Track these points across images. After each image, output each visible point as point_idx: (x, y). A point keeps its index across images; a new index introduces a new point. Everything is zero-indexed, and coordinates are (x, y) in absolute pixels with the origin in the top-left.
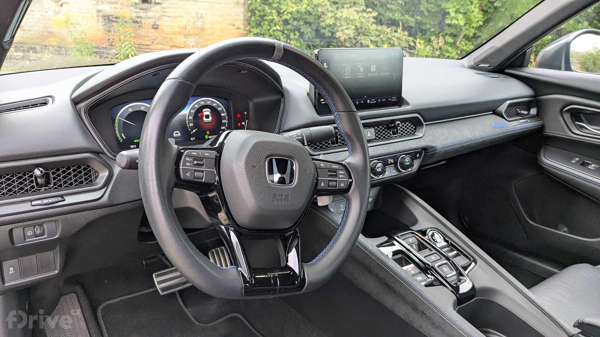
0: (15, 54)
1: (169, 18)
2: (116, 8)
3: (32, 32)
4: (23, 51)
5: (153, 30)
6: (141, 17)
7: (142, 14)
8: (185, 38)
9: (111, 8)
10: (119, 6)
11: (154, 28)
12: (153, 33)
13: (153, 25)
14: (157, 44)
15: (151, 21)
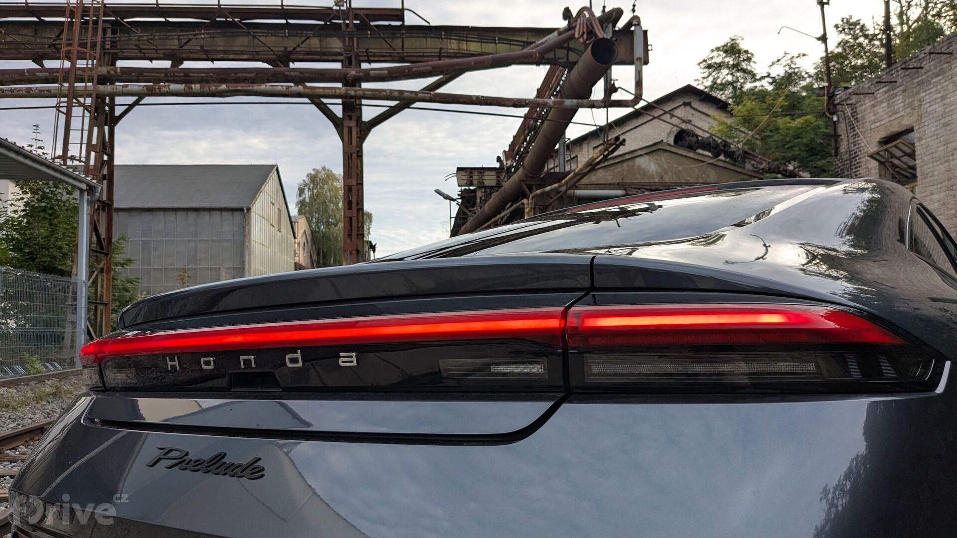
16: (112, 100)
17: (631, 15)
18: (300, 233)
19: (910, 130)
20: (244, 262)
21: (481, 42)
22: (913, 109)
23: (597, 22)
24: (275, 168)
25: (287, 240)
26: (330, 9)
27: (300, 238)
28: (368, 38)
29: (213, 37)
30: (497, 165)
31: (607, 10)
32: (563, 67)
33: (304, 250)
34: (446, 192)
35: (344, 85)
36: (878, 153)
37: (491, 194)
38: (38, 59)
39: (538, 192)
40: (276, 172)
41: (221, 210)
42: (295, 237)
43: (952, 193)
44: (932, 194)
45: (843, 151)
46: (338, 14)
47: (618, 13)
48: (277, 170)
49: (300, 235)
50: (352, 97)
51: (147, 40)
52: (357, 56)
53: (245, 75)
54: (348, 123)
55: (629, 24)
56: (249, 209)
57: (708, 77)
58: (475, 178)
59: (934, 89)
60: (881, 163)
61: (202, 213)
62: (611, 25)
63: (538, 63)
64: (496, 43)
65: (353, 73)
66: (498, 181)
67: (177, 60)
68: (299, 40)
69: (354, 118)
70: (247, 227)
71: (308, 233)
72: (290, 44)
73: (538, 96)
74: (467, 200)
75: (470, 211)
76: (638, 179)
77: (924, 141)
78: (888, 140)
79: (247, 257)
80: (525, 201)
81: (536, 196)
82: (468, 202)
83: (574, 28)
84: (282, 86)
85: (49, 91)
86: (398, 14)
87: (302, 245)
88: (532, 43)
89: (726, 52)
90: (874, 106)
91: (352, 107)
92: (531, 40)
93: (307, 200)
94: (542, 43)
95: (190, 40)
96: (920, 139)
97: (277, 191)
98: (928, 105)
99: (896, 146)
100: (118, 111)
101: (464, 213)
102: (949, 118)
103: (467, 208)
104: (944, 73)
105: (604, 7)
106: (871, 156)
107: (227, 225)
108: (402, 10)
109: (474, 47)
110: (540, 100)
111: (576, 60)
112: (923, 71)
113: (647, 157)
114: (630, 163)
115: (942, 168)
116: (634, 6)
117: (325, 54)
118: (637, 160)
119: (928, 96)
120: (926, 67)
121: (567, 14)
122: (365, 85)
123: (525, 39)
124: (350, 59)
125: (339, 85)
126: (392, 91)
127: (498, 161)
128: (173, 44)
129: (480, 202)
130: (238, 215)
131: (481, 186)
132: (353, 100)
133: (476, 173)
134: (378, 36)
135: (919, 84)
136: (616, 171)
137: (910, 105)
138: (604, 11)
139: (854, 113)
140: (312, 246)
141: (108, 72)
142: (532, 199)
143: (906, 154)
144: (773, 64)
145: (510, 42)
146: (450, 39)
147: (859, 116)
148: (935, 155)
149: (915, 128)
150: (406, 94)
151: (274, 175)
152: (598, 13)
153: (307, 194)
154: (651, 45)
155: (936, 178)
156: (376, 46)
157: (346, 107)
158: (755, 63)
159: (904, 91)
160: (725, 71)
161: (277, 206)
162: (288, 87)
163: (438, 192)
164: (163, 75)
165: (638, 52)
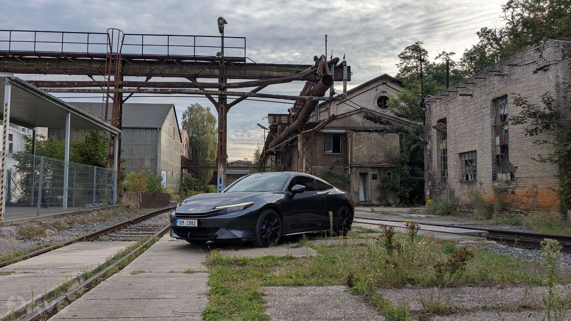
0: (466, 210)
1: (520, 188)
2: (499, 184)
3: (472, 199)
4: (469, 208)
5: (512, 195)
6: (508, 188)
7: (508, 187)
8: (528, 198)
9: (498, 184)
10: (500, 183)
11: (512, 194)
12: (512, 196)
13: (512, 192)
14: (515, 202)
15: (511, 190)
16: (122, 95)
17: (343, 60)
18: (183, 140)
19: (445, 119)
20: (157, 156)
21: (278, 72)
22: (446, 110)
23: (327, 65)
24: (173, 106)
25: (178, 144)
26: (215, 57)
27: (184, 142)
28: (230, 69)
29: (166, 69)
30: (288, 113)
31: (333, 58)
32: (313, 82)
33: (186, 148)
34: (263, 125)
35: (220, 90)
36: (435, 127)
37: (285, 127)
38: (90, 76)
39: (304, 132)
40: (173, 108)
41: (146, 128)
42: (182, 142)
43: (456, 145)
44: (451, 145)
45: (426, 123)
46: (218, 59)
47: (337, 60)
48: (174, 106)
49: (184, 140)
50: (223, 95)
51: (138, 69)
52: (225, 77)
53: (178, 85)
54: (221, 106)
55: (342, 64)
56: (160, 129)
57: (403, 63)
58: (277, 119)
59: (452, 104)
60: (438, 130)
61: (136, 130)
62: (334, 65)
63: (303, 80)
64: (284, 72)
65: (224, 85)
66: (289, 121)
67: (149, 77)
68: (201, 70)
69: (224, 103)
70: (159, 138)
71: (188, 139)
72: (197, 71)
73: (300, 95)
74: (273, 129)
75: (274, 135)
76: (352, 125)
77: (449, 124)
78: (439, 121)
79: (159, 153)
80: (298, 135)
81: (303, 133)
82: (273, 131)
83: (318, 66)
84: (194, 90)
85: (98, 91)
86: (244, 59)
87: (184, 145)
88: (301, 71)
89: (413, 50)
90: (436, 107)
91: (223, 99)
92: (300, 70)
93: (187, 121)
94: (304, 72)
95: (154, 70)
96: (448, 123)
97: (173, 118)
98: (450, 110)
99: (440, 125)
100: (124, 99)
101: (271, 136)
102: (455, 116)
103: (273, 134)
104: (455, 99)
105: (332, 56)
106: (433, 127)
107: (148, 136)
108: (245, 58)
109: (275, 74)
110: (302, 97)
111: (319, 79)
112: (449, 96)
113: (357, 115)
114: (349, 117)
115: (454, 135)
116: (344, 56)
117: (212, 76)
118: (352, 116)
119: (451, 106)
120: (450, 95)
121: (316, 58)
122: (229, 90)
123: (297, 70)
124: (222, 78)
125: (217, 90)
126: (240, 93)
127: (288, 111)
128: (148, 71)
129: (279, 131)
130: (154, 131)
131: (280, 123)
132: (223, 96)
133: (277, 117)
134: (235, 69)
135: (449, 101)
136: (342, 121)
137: (446, 109)
138: (331, 58)
139: (430, 109)
140: (190, 147)
141: (122, 83)
142: (301, 135)
143: (444, 128)
144: (437, 57)
145: (290, 71)
146: (265, 71)
147: (431, 110)
148: (452, 130)
149: (447, 118)
150: (246, 94)
151: (172, 109)
152: (329, 59)
153: (187, 118)
154: (352, 72)
155: (452, 139)
156: (233, 73)
157: (220, 99)
158: (428, 56)
159: (444, 103)
160: (412, 60)
161: (173, 126)
162: (197, 91)
163: (259, 125)
164: (145, 85)
165: (345, 76)
